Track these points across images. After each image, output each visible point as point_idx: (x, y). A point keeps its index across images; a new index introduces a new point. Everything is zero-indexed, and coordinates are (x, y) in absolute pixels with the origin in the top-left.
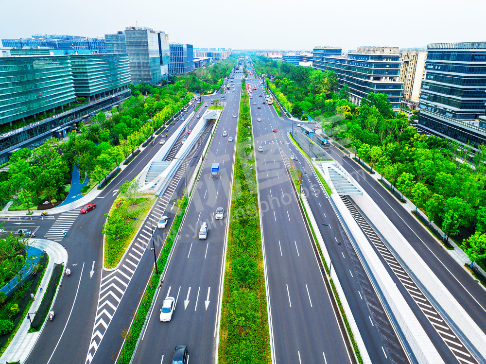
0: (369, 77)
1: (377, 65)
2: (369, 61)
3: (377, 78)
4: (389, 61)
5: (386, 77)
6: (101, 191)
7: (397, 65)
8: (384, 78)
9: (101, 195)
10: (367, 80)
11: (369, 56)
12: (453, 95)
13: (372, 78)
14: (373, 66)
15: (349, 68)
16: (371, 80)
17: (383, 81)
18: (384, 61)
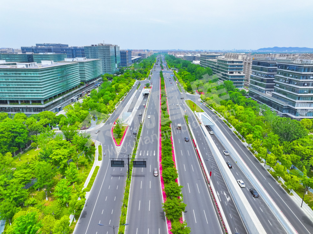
0: (227, 72)
1: (231, 66)
2: (227, 64)
3: (232, 73)
4: (237, 64)
5: (236, 72)
6: (104, 123)
7: (241, 66)
8: (235, 72)
9: (105, 125)
10: (226, 73)
11: (227, 61)
12: (263, 82)
13: (228, 73)
14: (229, 67)
15: (218, 66)
16: (228, 74)
17: (235, 74)
18: (235, 64)
